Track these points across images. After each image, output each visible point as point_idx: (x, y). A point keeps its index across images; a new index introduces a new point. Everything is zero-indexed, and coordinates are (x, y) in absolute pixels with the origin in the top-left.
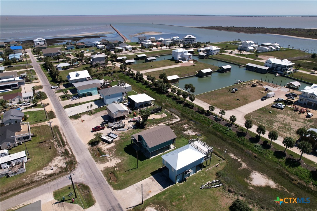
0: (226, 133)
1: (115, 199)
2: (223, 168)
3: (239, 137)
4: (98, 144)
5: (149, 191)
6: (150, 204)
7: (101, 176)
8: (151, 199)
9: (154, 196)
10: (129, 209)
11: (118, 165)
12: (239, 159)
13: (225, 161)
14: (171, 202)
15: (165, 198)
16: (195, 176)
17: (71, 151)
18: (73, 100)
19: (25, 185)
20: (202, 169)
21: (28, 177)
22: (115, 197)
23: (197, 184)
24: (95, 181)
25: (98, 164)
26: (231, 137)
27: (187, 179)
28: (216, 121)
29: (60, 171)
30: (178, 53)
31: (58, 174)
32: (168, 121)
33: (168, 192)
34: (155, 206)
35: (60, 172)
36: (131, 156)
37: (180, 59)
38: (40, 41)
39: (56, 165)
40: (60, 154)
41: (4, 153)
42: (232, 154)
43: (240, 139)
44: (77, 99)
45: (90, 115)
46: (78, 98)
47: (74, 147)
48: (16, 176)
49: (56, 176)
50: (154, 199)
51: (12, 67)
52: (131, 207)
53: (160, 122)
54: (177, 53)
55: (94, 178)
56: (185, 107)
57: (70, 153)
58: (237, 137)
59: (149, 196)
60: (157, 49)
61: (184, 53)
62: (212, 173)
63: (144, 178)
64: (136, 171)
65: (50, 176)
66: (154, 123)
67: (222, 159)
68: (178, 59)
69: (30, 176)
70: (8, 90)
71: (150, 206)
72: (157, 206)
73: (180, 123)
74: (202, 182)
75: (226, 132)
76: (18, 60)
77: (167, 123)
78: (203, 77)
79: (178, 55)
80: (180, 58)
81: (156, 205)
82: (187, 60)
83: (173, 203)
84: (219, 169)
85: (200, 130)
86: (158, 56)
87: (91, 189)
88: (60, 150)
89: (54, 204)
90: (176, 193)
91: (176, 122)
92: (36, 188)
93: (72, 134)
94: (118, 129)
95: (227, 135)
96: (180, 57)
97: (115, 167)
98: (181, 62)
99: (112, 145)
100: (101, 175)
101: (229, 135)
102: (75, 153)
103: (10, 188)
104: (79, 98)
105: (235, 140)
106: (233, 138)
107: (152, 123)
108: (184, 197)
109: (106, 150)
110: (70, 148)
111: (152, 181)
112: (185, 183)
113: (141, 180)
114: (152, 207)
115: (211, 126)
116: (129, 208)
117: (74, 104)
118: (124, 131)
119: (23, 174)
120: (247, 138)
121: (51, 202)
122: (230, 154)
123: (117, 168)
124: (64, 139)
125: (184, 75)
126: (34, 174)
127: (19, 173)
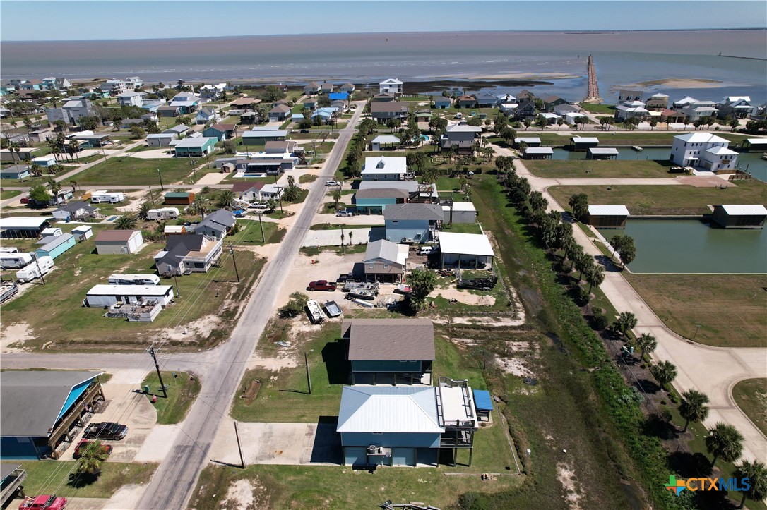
0: (613, 406)
1: (214, 433)
2: (497, 491)
3: (643, 433)
4: (294, 316)
5: (280, 450)
6: (254, 477)
7: (236, 379)
8: (266, 469)
9: (278, 465)
10: (214, 463)
11: (285, 372)
12: (579, 492)
13: (523, 478)
14: (294, 497)
15: (290, 482)
16: (402, 472)
17: (240, 315)
18: (340, 216)
19: (133, 343)
20: (437, 466)
21: (148, 331)
22: (216, 429)
23: (387, 492)
24: (219, 383)
25: (255, 355)
26: (620, 422)
27: (379, 469)
28: (618, 363)
29: (192, 342)
30: (688, 145)
31: (185, 346)
32: (486, 318)
33: (311, 473)
34: (259, 486)
35: (192, 344)
36: (324, 365)
37: (692, 163)
38: (391, 86)
39: (196, 330)
40: (221, 313)
41: (150, 280)
42: (571, 470)
43: (641, 441)
44: (349, 216)
45: (339, 254)
46: (350, 214)
47: (252, 307)
48: (136, 323)
49: (180, 348)
50: (270, 472)
51: (308, 132)
52: (221, 461)
53: (463, 313)
54: (686, 144)
55: (225, 376)
56: (565, 297)
57: (237, 316)
58: (636, 431)
59: (269, 461)
60: (651, 127)
61: (709, 146)
62: (453, 488)
63: (298, 420)
64: (301, 398)
65: (174, 343)
66: (447, 310)
67: (519, 468)
68: (684, 162)
69: (150, 330)
70: (260, 175)
71: (251, 481)
72: (262, 488)
73: (513, 331)
74: (403, 496)
75: (617, 402)
76: (324, 121)
77: (480, 321)
78: (724, 228)
79: (687, 152)
80: (693, 161)
81: (263, 485)
82: (714, 167)
83: (293, 502)
84: (485, 487)
85: (547, 370)
86: (636, 147)
87: (200, 395)
88: (228, 303)
89: (133, 391)
90: (322, 484)
91: (506, 327)
92: (139, 354)
93: (273, 281)
94: (357, 300)
95: (614, 412)
96: (691, 158)
97: (275, 374)
98: (687, 173)
99: (317, 327)
100: (238, 378)
101: (620, 415)
102: (241, 321)
103: (115, 338)
104: (353, 215)
105: (627, 437)
106: (626, 428)
107: (441, 310)
108: (327, 501)
109: (295, 334)
110: (244, 307)
111: (307, 434)
112: (365, 474)
113: (290, 421)
114: (252, 484)
115: (591, 370)
116: (217, 462)
117: (333, 225)
118: (365, 308)
119: (146, 324)
120: (668, 446)
121: (133, 385)
122: (562, 467)
123: (276, 378)
124: (254, 287)
125: (660, 210)
126: (157, 330)
127: (141, 320)
